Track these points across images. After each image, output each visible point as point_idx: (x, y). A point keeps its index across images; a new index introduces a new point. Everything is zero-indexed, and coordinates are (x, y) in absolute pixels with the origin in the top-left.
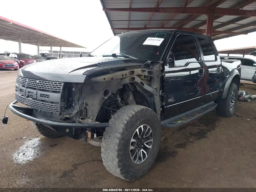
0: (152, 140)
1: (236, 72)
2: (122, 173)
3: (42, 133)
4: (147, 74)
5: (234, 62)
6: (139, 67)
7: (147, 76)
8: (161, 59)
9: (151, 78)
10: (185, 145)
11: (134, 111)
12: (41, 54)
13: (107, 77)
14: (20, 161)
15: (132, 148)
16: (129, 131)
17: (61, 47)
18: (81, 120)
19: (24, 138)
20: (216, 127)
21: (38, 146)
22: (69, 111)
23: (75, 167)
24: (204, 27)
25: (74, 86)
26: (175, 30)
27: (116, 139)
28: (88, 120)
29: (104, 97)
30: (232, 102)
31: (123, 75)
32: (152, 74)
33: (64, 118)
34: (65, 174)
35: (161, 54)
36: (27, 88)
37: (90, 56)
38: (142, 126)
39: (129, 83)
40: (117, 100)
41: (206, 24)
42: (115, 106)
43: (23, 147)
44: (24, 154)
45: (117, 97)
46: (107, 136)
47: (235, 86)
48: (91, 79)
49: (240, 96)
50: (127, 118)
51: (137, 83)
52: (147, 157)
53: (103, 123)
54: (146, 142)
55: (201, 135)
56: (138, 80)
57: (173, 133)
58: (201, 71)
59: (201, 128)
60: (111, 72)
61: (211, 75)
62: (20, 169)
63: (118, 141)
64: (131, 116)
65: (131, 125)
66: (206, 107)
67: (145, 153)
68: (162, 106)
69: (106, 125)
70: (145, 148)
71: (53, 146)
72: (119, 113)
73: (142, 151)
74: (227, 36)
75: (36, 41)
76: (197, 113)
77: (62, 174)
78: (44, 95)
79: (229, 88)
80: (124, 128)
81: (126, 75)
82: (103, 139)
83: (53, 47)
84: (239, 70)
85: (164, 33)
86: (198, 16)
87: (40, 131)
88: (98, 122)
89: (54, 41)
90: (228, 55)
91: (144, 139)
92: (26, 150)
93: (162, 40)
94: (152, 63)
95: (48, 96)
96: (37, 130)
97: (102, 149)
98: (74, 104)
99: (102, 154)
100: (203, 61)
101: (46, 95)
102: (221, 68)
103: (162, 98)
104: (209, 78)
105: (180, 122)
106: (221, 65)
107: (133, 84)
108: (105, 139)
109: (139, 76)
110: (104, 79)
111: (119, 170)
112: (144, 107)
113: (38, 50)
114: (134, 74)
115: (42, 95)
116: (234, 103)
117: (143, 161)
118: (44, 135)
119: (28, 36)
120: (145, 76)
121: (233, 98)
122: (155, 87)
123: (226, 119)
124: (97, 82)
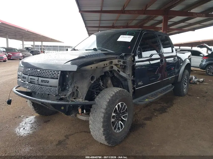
0: (127, 114)
1: (188, 61)
2: (106, 140)
3: (37, 112)
4: (122, 64)
5: (185, 53)
6: (116, 58)
7: (122, 65)
8: (132, 52)
9: (125, 66)
10: (151, 118)
11: (114, 92)
12: (25, 48)
13: (93, 66)
14: (22, 134)
15: (113, 120)
16: (111, 107)
17: (42, 42)
18: (73, 100)
19: (22, 116)
20: (174, 104)
21: (35, 122)
22: (64, 93)
23: (67, 137)
24: (161, 25)
25: (68, 73)
26: (141, 30)
27: (101, 113)
28: (79, 99)
29: (91, 81)
30: (185, 85)
31: (104, 65)
32: (125, 64)
33: (59, 98)
34: (60, 143)
35: (132, 48)
36: (29, 75)
37: (74, 50)
38: (120, 103)
39: (109, 71)
40: (100, 84)
41: (162, 23)
42: (98, 88)
43: (23, 124)
44: (24, 128)
45: (99, 82)
46: (94, 111)
47: (187, 72)
48: (81, 68)
49: (190, 80)
50: (109, 98)
51: (115, 70)
52: (123, 127)
53: (92, 102)
54: (123, 116)
55: (163, 110)
56: (115, 68)
57: (141, 110)
58: (162, 61)
59: (162, 105)
60: (95, 63)
61: (168, 64)
62: (23, 140)
63: (103, 115)
64: (112, 95)
65: (112, 102)
66: (166, 88)
67: (122, 124)
68: (134, 88)
69: (93, 103)
70: (122, 120)
71: (46, 122)
72: (102, 94)
73: (120, 123)
74: (179, 33)
75: (21, 37)
76: (159, 93)
77: (57, 143)
78: (44, 81)
79: (183, 73)
80: (107, 105)
81: (107, 64)
82: (90, 114)
83: (35, 42)
84: (190, 59)
85: (133, 31)
86: (155, 17)
87: (35, 110)
88: (87, 101)
89: (36, 37)
90: (180, 47)
91: (121, 113)
92: (25, 126)
93: (132, 37)
94: (125, 55)
95: (48, 82)
96: (34, 110)
97: (90, 122)
98: (67, 88)
99: (90, 126)
100: (163, 53)
101: (46, 81)
102: (176, 58)
103: (133, 82)
104: (167, 66)
105: (147, 100)
106: (176, 56)
107: (112, 71)
108: (92, 113)
109: (116, 65)
110: (91, 68)
111: (104, 137)
112: (121, 89)
113: (23, 44)
114: (113, 64)
115: (43, 81)
116: (186, 85)
117: (121, 130)
118: (39, 114)
119: (15, 33)
120: (121, 65)
121: (186, 81)
122: (128, 74)
123: (181, 97)
124: (86, 70)
